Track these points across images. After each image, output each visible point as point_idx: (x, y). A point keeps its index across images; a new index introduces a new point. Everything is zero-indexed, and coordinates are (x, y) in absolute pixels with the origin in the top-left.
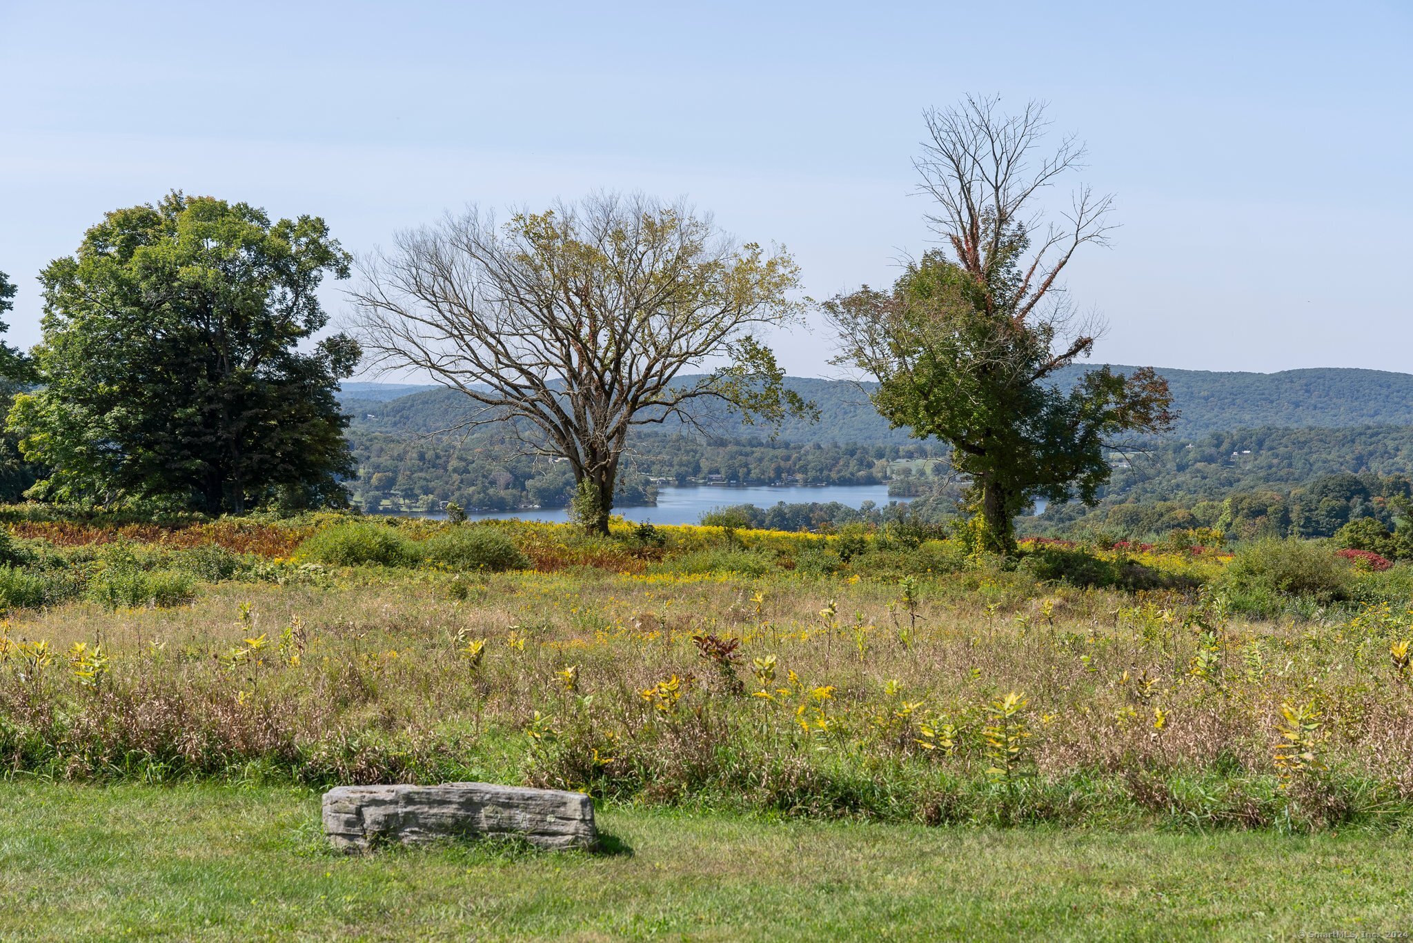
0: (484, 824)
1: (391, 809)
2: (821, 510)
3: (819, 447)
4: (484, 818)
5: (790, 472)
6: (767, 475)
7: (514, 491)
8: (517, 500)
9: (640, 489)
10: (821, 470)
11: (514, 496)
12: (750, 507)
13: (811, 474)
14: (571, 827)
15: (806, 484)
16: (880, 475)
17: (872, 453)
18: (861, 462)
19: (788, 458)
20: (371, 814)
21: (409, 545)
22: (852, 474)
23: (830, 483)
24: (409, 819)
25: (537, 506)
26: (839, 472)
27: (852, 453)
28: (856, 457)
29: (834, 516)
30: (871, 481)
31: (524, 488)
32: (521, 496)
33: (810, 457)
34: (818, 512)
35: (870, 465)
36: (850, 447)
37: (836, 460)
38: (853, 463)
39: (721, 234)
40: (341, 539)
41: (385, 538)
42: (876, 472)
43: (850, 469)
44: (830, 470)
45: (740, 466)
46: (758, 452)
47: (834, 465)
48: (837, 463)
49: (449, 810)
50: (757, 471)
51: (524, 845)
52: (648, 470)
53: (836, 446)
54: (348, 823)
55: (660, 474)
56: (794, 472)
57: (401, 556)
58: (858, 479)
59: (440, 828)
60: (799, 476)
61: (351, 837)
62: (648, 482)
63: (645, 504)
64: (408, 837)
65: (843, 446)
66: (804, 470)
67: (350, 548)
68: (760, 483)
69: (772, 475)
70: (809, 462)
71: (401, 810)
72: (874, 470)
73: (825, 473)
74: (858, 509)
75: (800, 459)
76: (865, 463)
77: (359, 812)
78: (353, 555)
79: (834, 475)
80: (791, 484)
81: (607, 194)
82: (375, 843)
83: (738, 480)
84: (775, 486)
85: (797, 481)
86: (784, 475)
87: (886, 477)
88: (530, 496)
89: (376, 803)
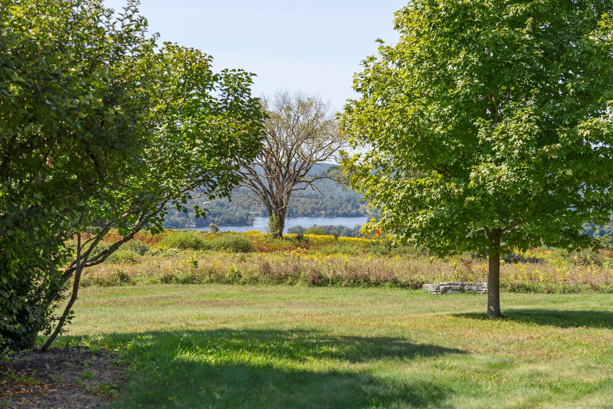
0: (466, 289)
1: (446, 286)
2: (335, 229)
3: (333, 198)
4: (466, 288)
5: (318, 210)
6: (307, 211)
7: (183, 218)
8: (185, 223)
9: (245, 217)
10: (334, 209)
11: (183, 220)
12: (300, 227)
13: (329, 211)
14: (484, 289)
15: (326, 216)
16: (363, 212)
17: (359, 201)
18: (353, 206)
19: (317, 203)
20: (441, 287)
21: (206, 242)
22: (349, 211)
23: (338, 215)
24: (450, 288)
25: (194, 226)
26: (343, 210)
27: (349, 201)
28: (351, 203)
29: (341, 232)
30: (358, 215)
31: (188, 217)
32: (186, 221)
33: (328, 203)
34: (333, 230)
35: (358, 207)
36: (348, 198)
37: (341, 204)
38: (349, 206)
39: (333, 109)
40: (178, 238)
41: (196, 239)
42: (361, 210)
43: (348, 209)
44: (338, 209)
45: (294, 207)
46: (303, 199)
47: (340, 207)
48: (342, 206)
49: (459, 286)
50: (302, 209)
51: (475, 293)
52: (249, 208)
53: (341, 198)
54: (436, 289)
55: (254, 210)
56: (320, 210)
57: (203, 246)
58: (352, 214)
59: (456, 290)
60: (323, 212)
61: (437, 292)
62: (248, 214)
63: (247, 225)
64: (449, 292)
65: (345, 198)
66: (325, 209)
67: (182, 243)
68: (304, 215)
69: (310, 211)
70: (328, 206)
71: (448, 286)
72: (360, 209)
73: (336, 210)
74: (352, 229)
75: (323, 204)
76: (355, 206)
77: (439, 287)
78: (183, 245)
79: (340, 212)
80: (319, 216)
81: (284, 91)
82: (442, 293)
83: (293, 214)
84: (311, 217)
85: (322, 214)
86: (315, 212)
87: (366, 213)
88: (191, 220)
89: (442, 285)
